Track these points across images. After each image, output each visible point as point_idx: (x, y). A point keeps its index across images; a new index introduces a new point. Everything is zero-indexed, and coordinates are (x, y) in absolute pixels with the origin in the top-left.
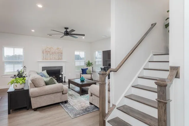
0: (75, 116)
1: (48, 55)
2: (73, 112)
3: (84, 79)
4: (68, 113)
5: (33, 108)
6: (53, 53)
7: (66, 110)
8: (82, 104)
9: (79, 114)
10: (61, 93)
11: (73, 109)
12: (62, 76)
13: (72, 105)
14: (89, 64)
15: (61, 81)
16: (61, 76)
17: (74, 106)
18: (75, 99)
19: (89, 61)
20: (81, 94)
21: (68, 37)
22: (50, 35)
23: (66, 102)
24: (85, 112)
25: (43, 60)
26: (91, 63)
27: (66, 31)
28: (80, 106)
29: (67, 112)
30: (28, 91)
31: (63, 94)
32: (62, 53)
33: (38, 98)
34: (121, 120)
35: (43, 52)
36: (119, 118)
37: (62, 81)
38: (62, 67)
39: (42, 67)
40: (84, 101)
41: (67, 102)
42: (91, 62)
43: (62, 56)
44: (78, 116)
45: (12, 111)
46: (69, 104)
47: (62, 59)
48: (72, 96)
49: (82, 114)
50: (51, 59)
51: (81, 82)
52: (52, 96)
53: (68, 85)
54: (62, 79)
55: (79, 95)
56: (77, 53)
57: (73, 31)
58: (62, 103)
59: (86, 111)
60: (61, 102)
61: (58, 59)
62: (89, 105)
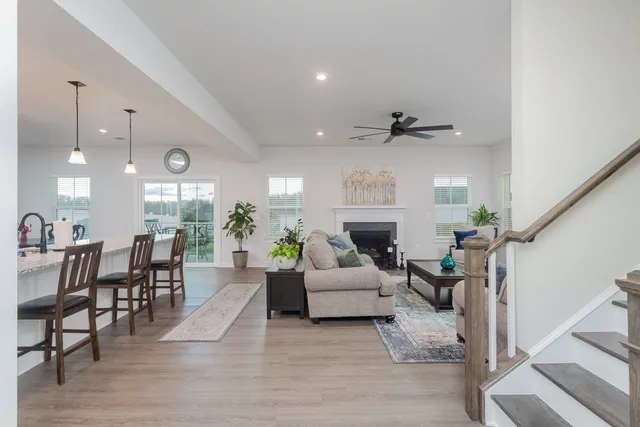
0: (405, 359)
1: (358, 190)
2: (402, 347)
3: (452, 263)
4: (387, 348)
5: (312, 316)
6: (369, 186)
7: (384, 338)
8: (433, 333)
9: (417, 357)
10: (376, 293)
11: (402, 341)
12: (395, 251)
13: (404, 329)
14: (483, 217)
15: (391, 263)
16: (390, 250)
17: (408, 336)
18: (417, 318)
19: (483, 208)
20: (438, 306)
21: (404, 137)
22: (361, 138)
23: (389, 319)
24: (433, 357)
25: (346, 204)
26: (493, 214)
27: (397, 122)
28: (426, 339)
29: (385, 345)
30: (302, 274)
31: (381, 296)
32: (394, 185)
33: (321, 294)
34: (546, 408)
35: (345, 184)
36: (538, 399)
37: (395, 263)
38: (394, 224)
39: (345, 224)
40: (443, 328)
41: (392, 319)
42: (490, 212)
43: (393, 193)
44: (412, 361)
45: (275, 314)
46: (397, 327)
47: (393, 202)
48: (412, 309)
49: (425, 358)
50: (364, 202)
51: (442, 271)
52: (353, 296)
53: (406, 278)
54: (396, 258)
55: (432, 308)
56: (440, 182)
57: (411, 120)
58: (379, 318)
59: (440, 354)
60: (375, 317)
61: (385, 203)
62: (454, 340)
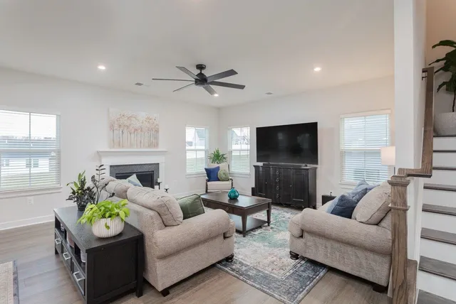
0: (294, 297)
1: (125, 134)
5: (161, 288)
6: (136, 130)
10: (222, 236)
14: (218, 157)
17: (260, 269)
19: (217, 151)
23: (229, 259)
24: (305, 284)
25: (113, 147)
26: (223, 155)
27: (201, 74)
31: (225, 238)
32: (157, 131)
35: (112, 127)
38: (157, 165)
39: (111, 166)
41: (232, 258)
42: (221, 153)
46: (241, 263)
47: (156, 145)
50: (131, 146)
61: (150, 146)
